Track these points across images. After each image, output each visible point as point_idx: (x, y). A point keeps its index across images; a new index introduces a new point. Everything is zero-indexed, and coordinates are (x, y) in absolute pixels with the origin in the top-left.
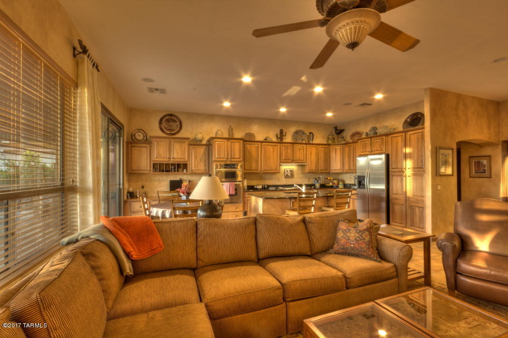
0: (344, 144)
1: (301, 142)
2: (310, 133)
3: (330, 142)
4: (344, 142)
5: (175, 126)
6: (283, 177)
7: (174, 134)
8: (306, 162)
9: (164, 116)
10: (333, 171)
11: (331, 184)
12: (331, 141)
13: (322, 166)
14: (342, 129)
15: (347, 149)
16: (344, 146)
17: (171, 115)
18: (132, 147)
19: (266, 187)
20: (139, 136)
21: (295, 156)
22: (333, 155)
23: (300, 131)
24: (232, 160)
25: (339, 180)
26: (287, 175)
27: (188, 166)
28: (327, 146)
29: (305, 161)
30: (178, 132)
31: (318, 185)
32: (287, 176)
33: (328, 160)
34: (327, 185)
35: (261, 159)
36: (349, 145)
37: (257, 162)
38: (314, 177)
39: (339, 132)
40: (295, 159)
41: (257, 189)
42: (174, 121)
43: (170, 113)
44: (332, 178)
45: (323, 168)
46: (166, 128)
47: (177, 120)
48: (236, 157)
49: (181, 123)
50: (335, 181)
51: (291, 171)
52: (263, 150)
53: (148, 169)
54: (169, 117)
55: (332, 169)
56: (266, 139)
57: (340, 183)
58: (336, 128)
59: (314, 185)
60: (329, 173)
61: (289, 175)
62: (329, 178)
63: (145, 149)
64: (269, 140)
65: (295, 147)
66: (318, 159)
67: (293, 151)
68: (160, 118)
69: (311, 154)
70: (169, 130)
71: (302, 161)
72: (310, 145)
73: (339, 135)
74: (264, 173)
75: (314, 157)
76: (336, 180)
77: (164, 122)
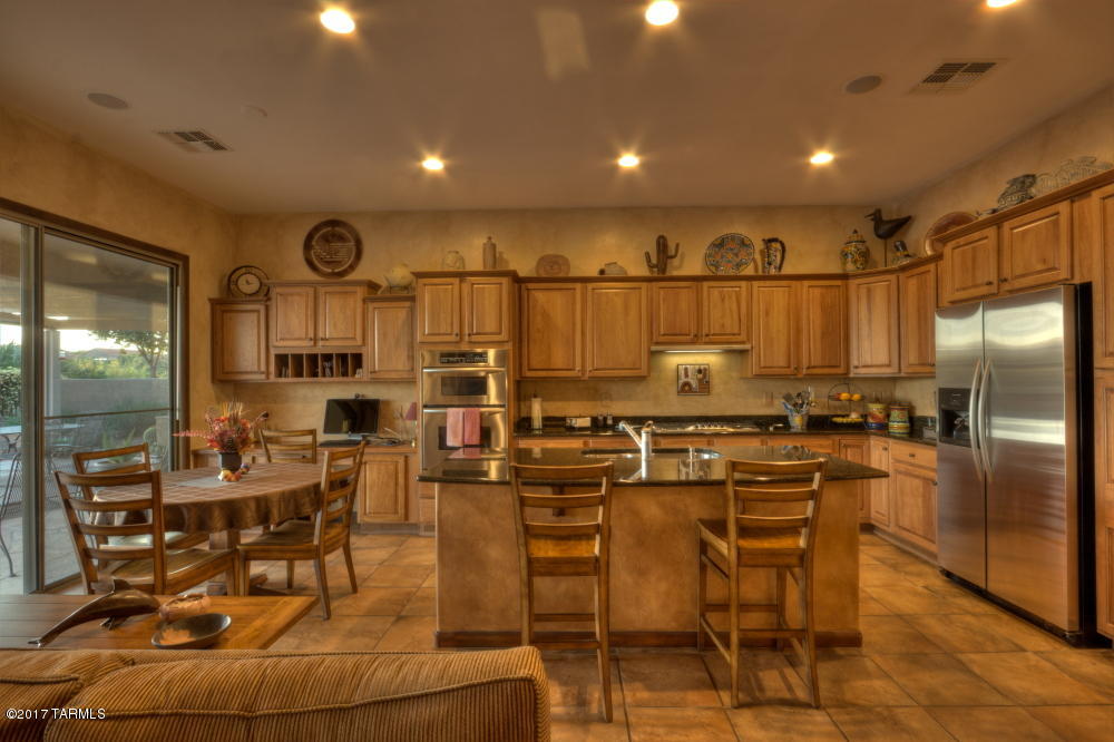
0: (903, 269)
1: (732, 272)
2: (771, 241)
3: (850, 267)
4: (906, 262)
5: (344, 251)
6: (674, 389)
7: (341, 274)
8: (749, 339)
9: (316, 229)
10: (863, 372)
11: (854, 417)
12: (855, 262)
13: (812, 352)
14: (904, 215)
15: (912, 285)
16: (902, 276)
17: (334, 223)
18: (223, 312)
19: (610, 422)
20: (247, 282)
21: (705, 322)
22: (860, 311)
23: (733, 237)
24: (474, 338)
25: (890, 404)
26: (687, 384)
27: (364, 358)
28: (838, 283)
29: (743, 337)
30: (352, 267)
31: (797, 421)
32: (685, 389)
33: (839, 333)
34: (839, 420)
35: (583, 334)
36: (922, 269)
37: (570, 343)
38: (784, 392)
39: (891, 227)
40: (705, 331)
41: (572, 429)
42: (342, 238)
43: (331, 217)
44: (856, 397)
45: (816, 360)
46: (321, 259)
47: (349, 235)
48: (488, 330)
49: (358, 243)
50: (875, 408)
51: (700, 371)
52: (589, 303)
53: (263, 368)
54: (329, 229)
55: (854, 362)
56: (602, 272)
57: (895, 414)
58: (877, 218)
59: (784, 419)
60: (845, 379)
61: (694, 384)
62: (844, 396)
63: (255, 316)
64: (611, 272)
65: (705, 289)
66: (798, 331)
67: (699, 305)
68: (305, 234)
69: (767, 313)
70: (328, 263)
71: (734, 339)
72: (762, 283)
73: (891, 242)
74: (592, 378)
75: (779, 322)
76: (877, 401)
77: (317, 242)
